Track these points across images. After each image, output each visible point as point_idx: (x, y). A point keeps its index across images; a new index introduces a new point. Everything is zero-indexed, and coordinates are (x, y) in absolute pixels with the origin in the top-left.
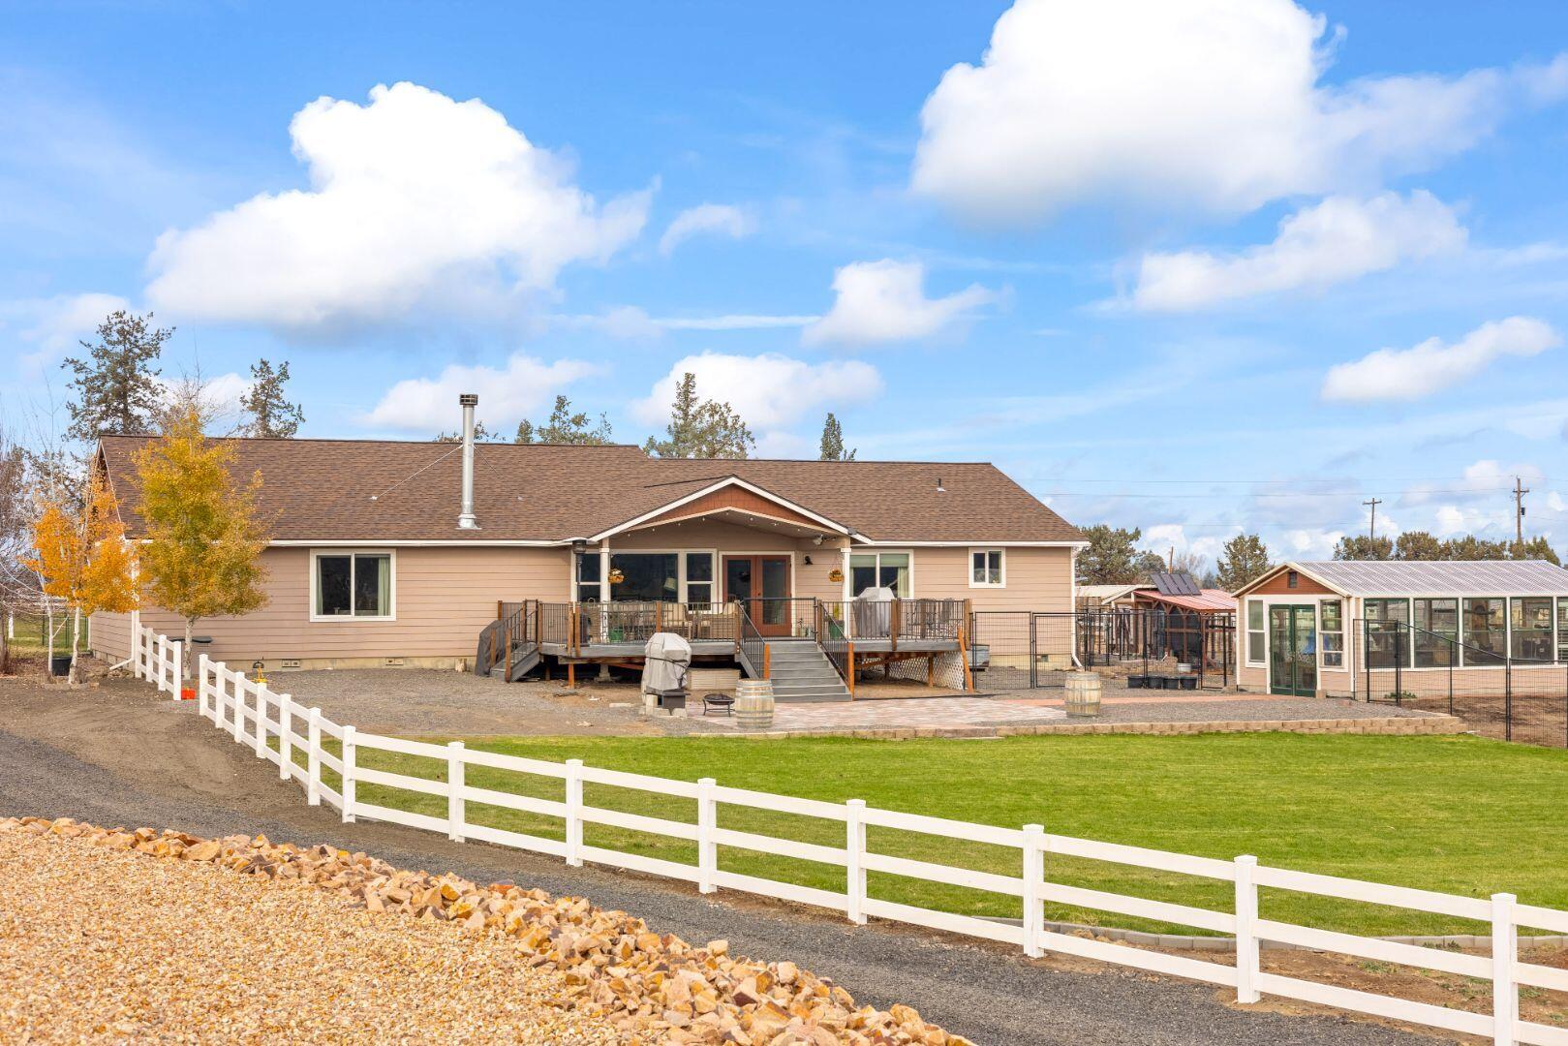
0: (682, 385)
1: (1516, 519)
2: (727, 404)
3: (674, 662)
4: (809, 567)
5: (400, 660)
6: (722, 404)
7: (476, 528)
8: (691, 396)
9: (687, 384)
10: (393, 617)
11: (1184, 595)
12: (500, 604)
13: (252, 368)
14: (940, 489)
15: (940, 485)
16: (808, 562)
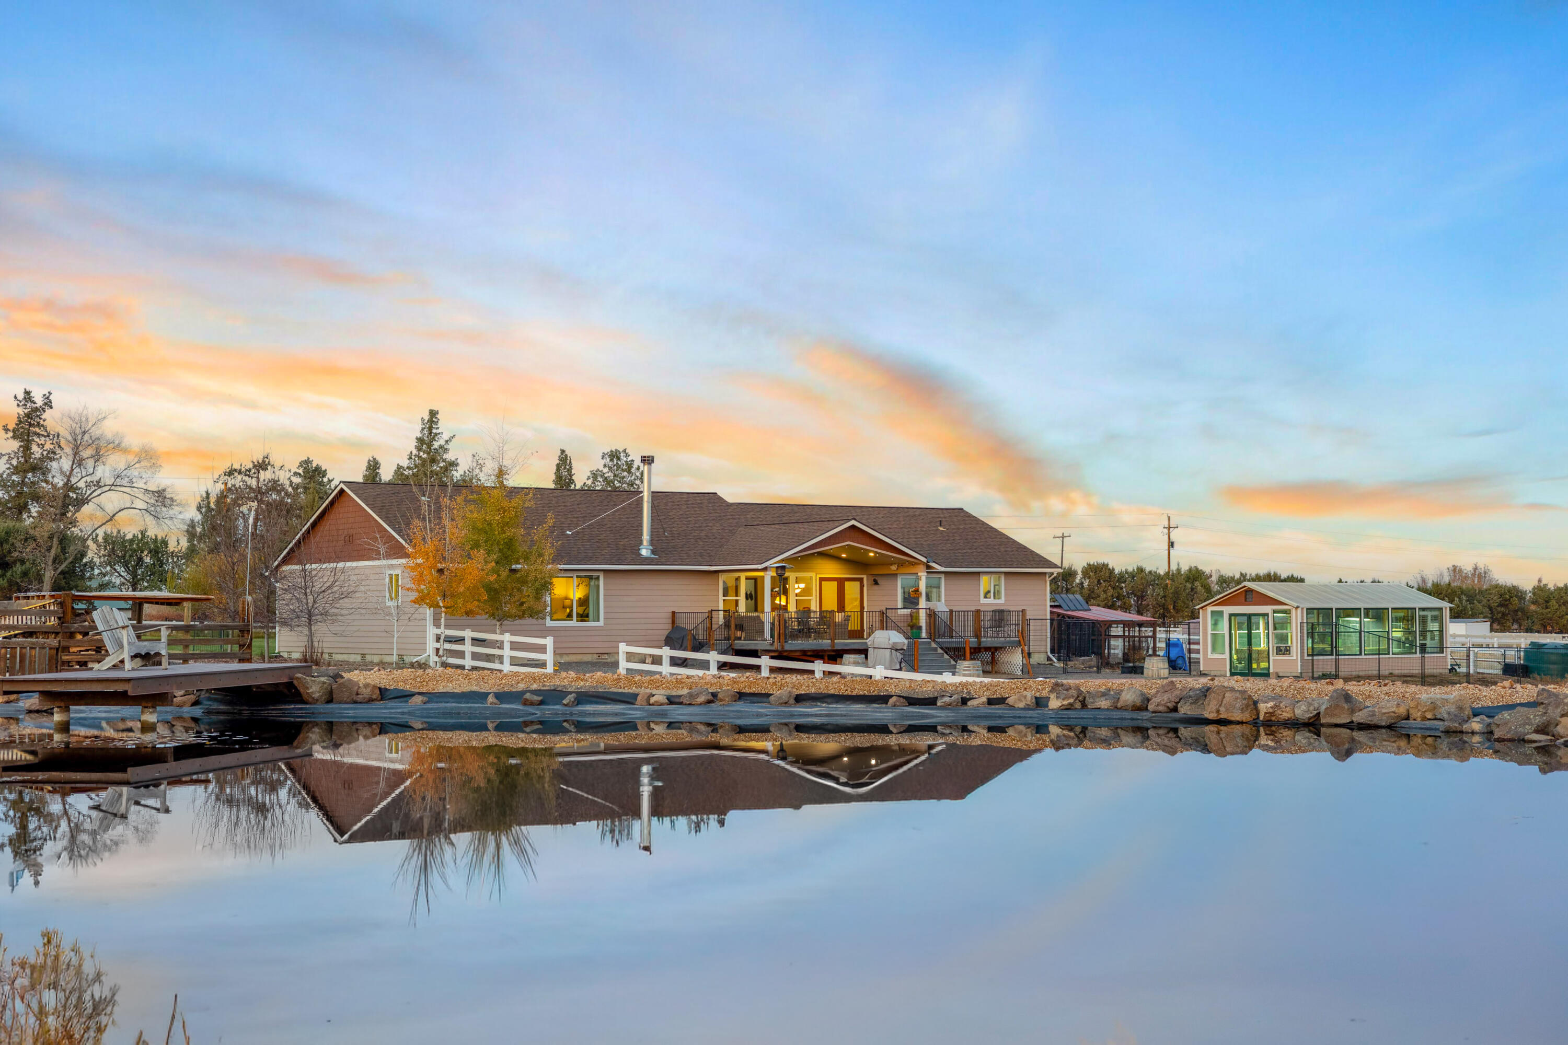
0: (426, 421)
1: (1167, 552)
2: (625, 450)
3: (897, 650)
4: (876, 587)
5: (606, 655)
6: (621, 450)
7: (653, 556)
8: (434, 431)
9: (431, 421)
10: (601, 623)
11: (1079, 610)
12: (674, 613)
13: (15, 397)
14: (941, 529)
15: (941, 525)
16: (876, 583)
